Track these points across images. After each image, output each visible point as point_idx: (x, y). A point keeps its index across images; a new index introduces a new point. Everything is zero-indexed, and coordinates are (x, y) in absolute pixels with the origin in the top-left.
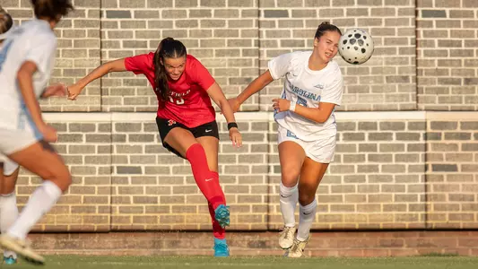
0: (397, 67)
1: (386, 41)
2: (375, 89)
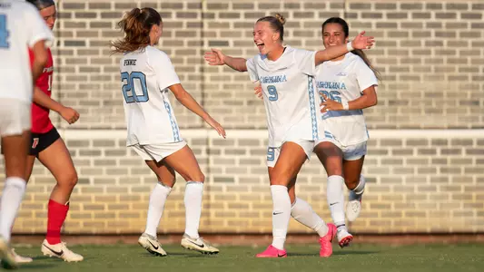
0: (469, 92)
1: (461, 70)
2: (449, 111)
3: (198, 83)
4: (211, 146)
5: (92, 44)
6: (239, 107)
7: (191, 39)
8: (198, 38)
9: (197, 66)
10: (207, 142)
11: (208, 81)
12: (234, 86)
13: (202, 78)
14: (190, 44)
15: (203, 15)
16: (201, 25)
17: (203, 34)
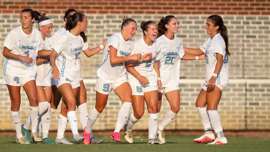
3: (241, 56)
4: (248, 87)
5: (190, 36)
6: (261, 68)
7: (238, 34)
8: (241, 34)
9: (241, 48)
10: (246, 85)
11: (246, 55)
12: (258, 58)
13: (243, 54)
14: (237, 37)
15: (244, 23)
16: (243, 27)
17: (244, 32)
